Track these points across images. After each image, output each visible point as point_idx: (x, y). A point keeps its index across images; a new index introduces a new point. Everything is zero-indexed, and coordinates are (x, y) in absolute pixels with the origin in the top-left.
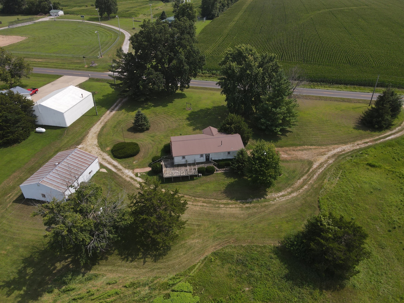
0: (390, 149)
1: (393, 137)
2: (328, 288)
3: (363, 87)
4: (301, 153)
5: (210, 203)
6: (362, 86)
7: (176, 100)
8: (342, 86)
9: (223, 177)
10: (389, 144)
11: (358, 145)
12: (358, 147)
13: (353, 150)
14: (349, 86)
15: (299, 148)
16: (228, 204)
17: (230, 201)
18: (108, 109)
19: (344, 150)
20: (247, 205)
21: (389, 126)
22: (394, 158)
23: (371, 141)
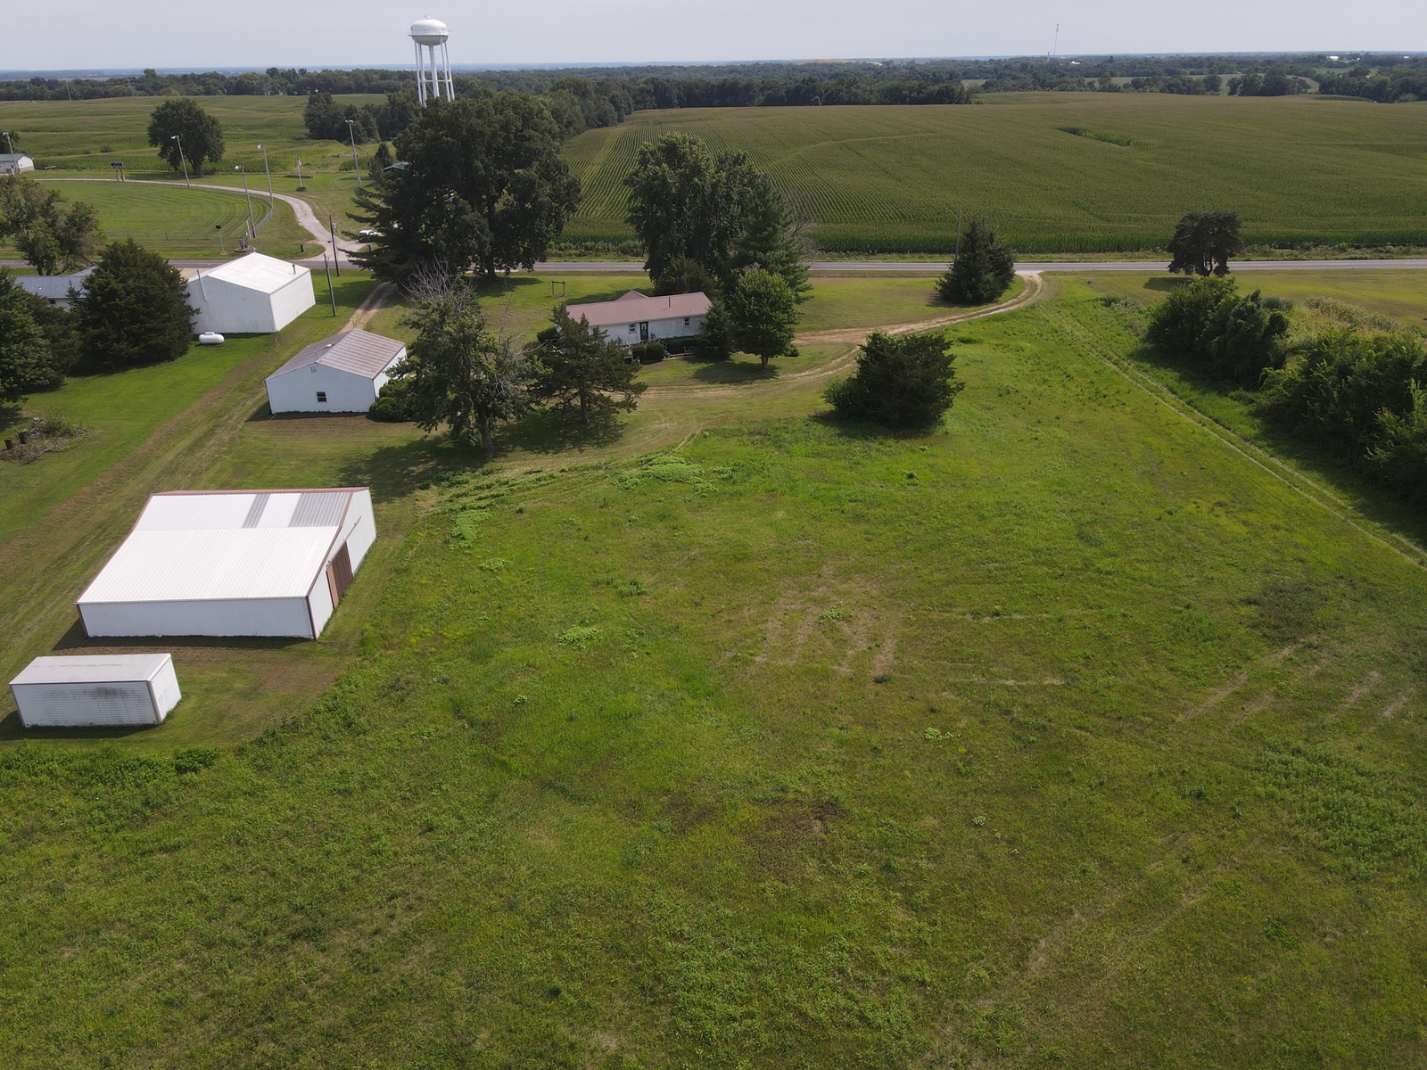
0: (999, 324)
1: (1002, 310)
2: (905, 437)
3: (938, 255)
4: (828, 337)
5: (672, 389)
6: (936, 253)
7: (519, 287)
8: (894, 255)
9: (685, 363)
10: (998, 318)
11: (938, 322)
12: (938, 325)
13: (930, 329)
14: (908, 255)
15: (822, 332)
16: (709, 388)
17: (709, 386)
18: (357, 307)
19: (912, 330)
20: (746, 386)
21: (990, 300)
22: (1005, 333)
23: (962, 318)
